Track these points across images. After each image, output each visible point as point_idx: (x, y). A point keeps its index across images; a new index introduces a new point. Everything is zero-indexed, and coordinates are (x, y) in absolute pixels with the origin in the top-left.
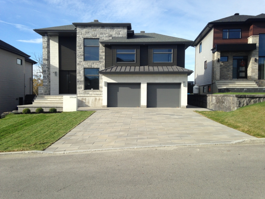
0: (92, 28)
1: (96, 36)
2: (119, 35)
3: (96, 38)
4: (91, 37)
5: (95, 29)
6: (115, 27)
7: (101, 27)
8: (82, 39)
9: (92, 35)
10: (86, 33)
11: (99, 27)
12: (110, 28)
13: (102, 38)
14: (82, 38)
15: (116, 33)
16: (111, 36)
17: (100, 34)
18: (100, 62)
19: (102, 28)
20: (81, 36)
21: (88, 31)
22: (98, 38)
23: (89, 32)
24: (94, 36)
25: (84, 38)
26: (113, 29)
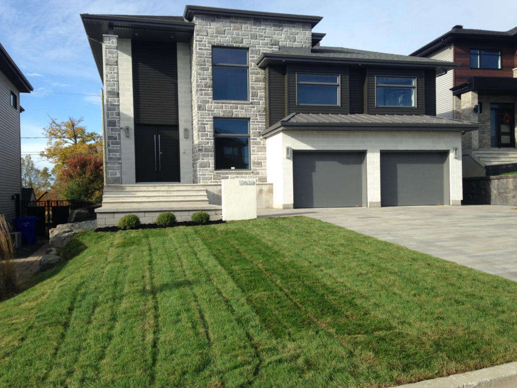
0: (231, 22)
1: (242, 42)
2: (295, 42)
3: (241, 45)
4: (231, 44)
5: (238, 25)
6: (285, 23)
7: (252, 22)
8: (209, 47)
9: (233, 38)
10: (218, 32)
11: (249, 20)
12: (274, 26)
13: (255, 47)
14: (207, 45)
15: (288, 38)
16: (276, 43)
17: (251, 39)
18: (252, 103)
19: (255, 25)
20: (205, 40)
21: (223, 29)
22: (247, 46)
23: (225, 31)
24: (237, 42)
25: (213, 44)
26: (281, 28)
